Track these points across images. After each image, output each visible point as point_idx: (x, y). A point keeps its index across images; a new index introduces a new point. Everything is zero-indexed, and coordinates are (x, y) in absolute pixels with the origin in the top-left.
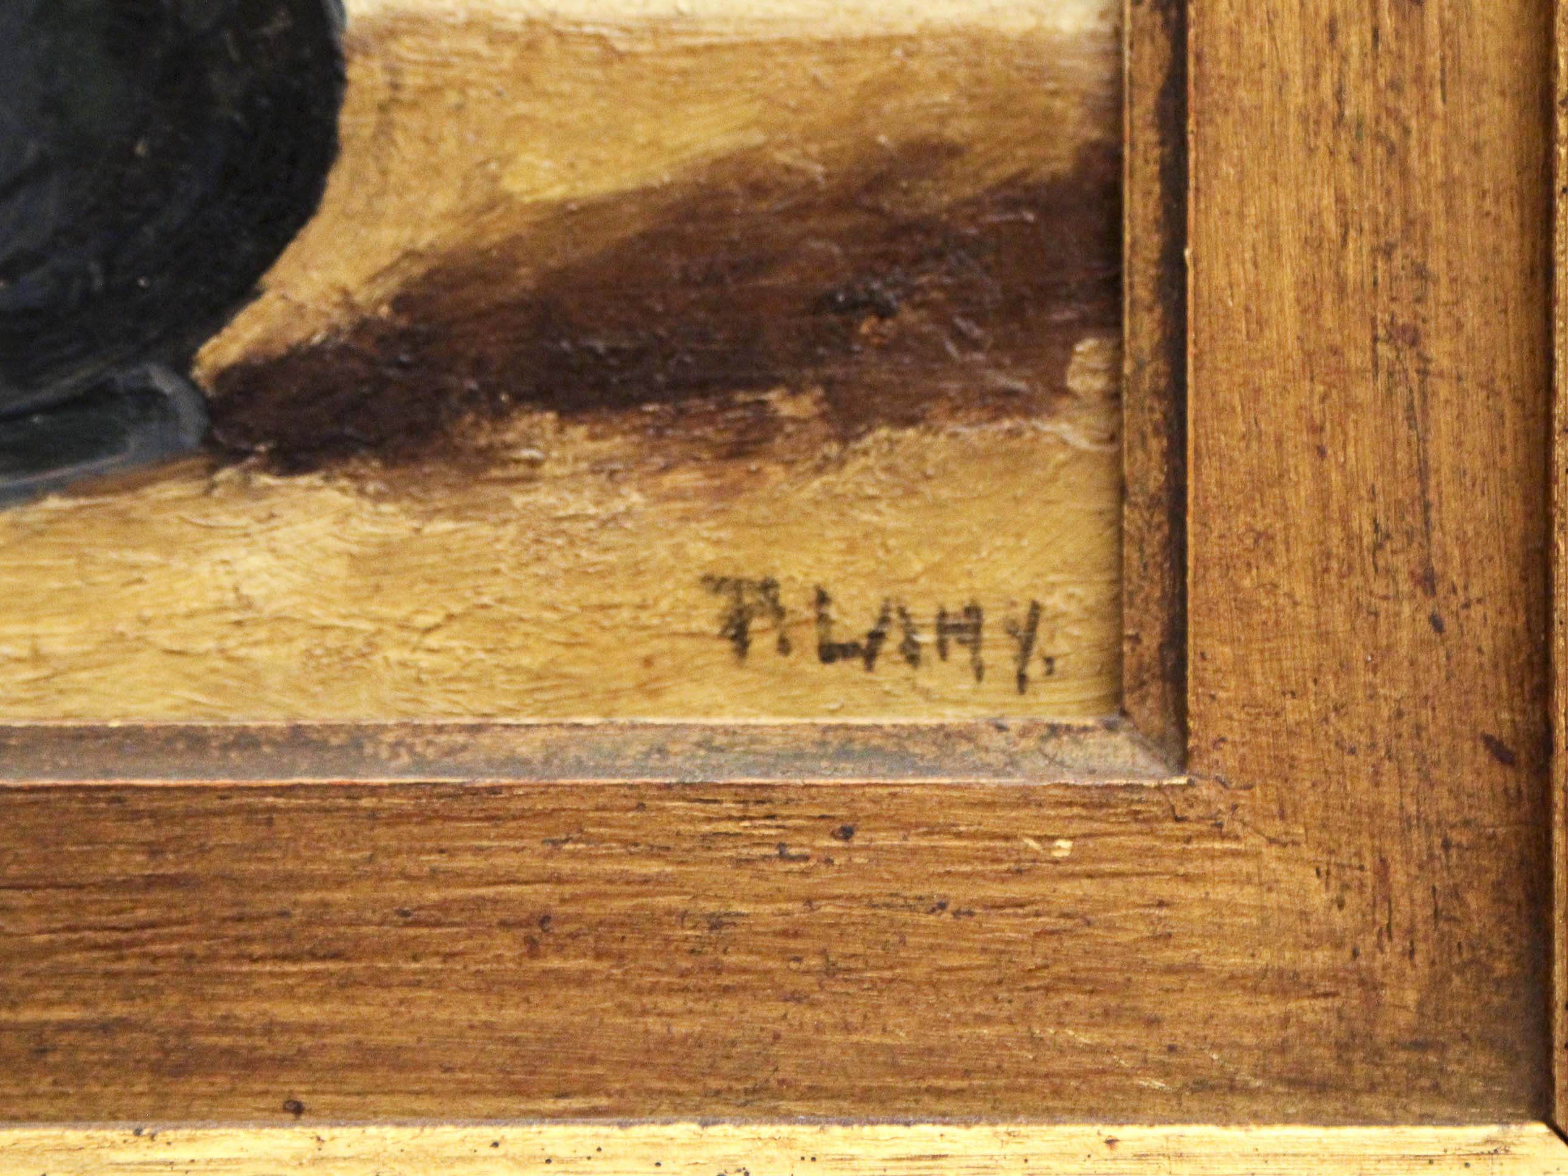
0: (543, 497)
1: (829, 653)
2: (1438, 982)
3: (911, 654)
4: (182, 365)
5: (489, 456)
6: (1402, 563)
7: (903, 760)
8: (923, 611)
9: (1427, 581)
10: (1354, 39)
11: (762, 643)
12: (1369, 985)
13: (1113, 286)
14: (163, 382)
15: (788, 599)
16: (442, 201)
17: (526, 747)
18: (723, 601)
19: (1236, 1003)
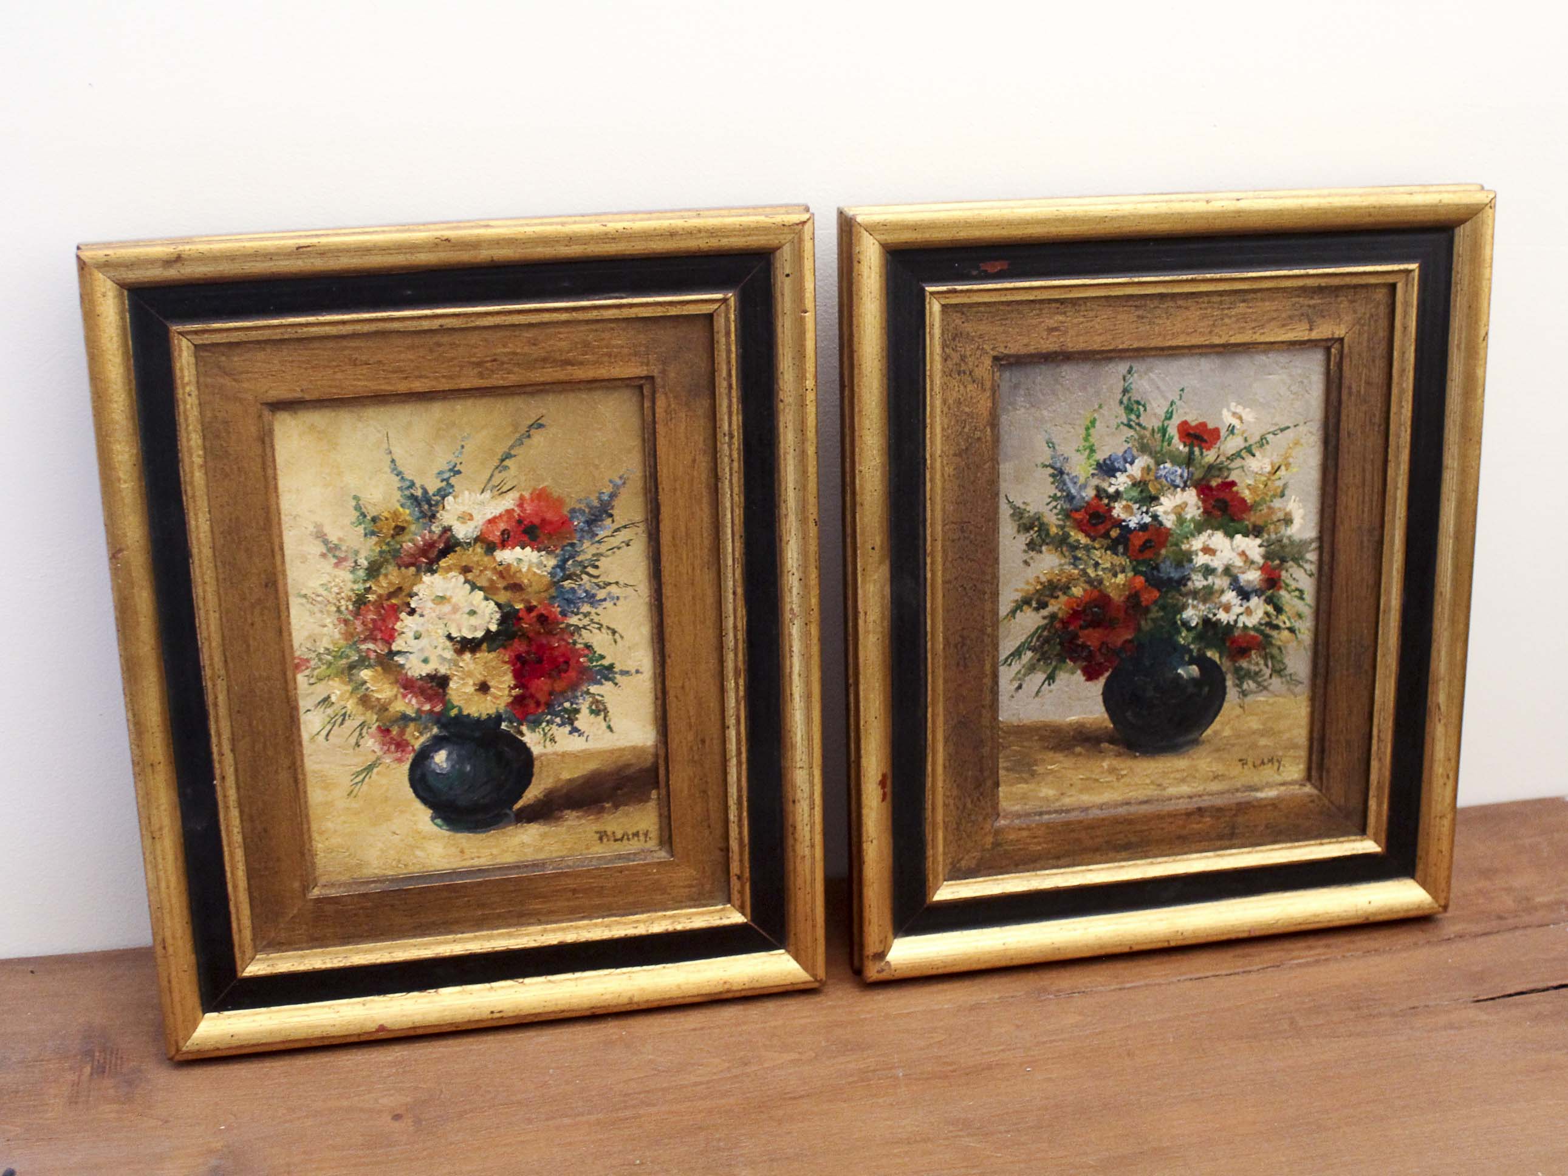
0: (569, 823)
1: (616, 840)
2: (713, 884)
3: (628, 839)
4: (511, 808)
5: (561, 817)
6: (705, 824)
7: (629, 860)
8: (630, 833)
9: (709, 827)
10: (695, 748)
11: (605, 840)
12: (703, 885)
13: (658, 782)
14: (508, 811)
15: (609, 833)
16: (551, 780)
17: (570, 863)
18: (598, 835)
19: (683, 890)
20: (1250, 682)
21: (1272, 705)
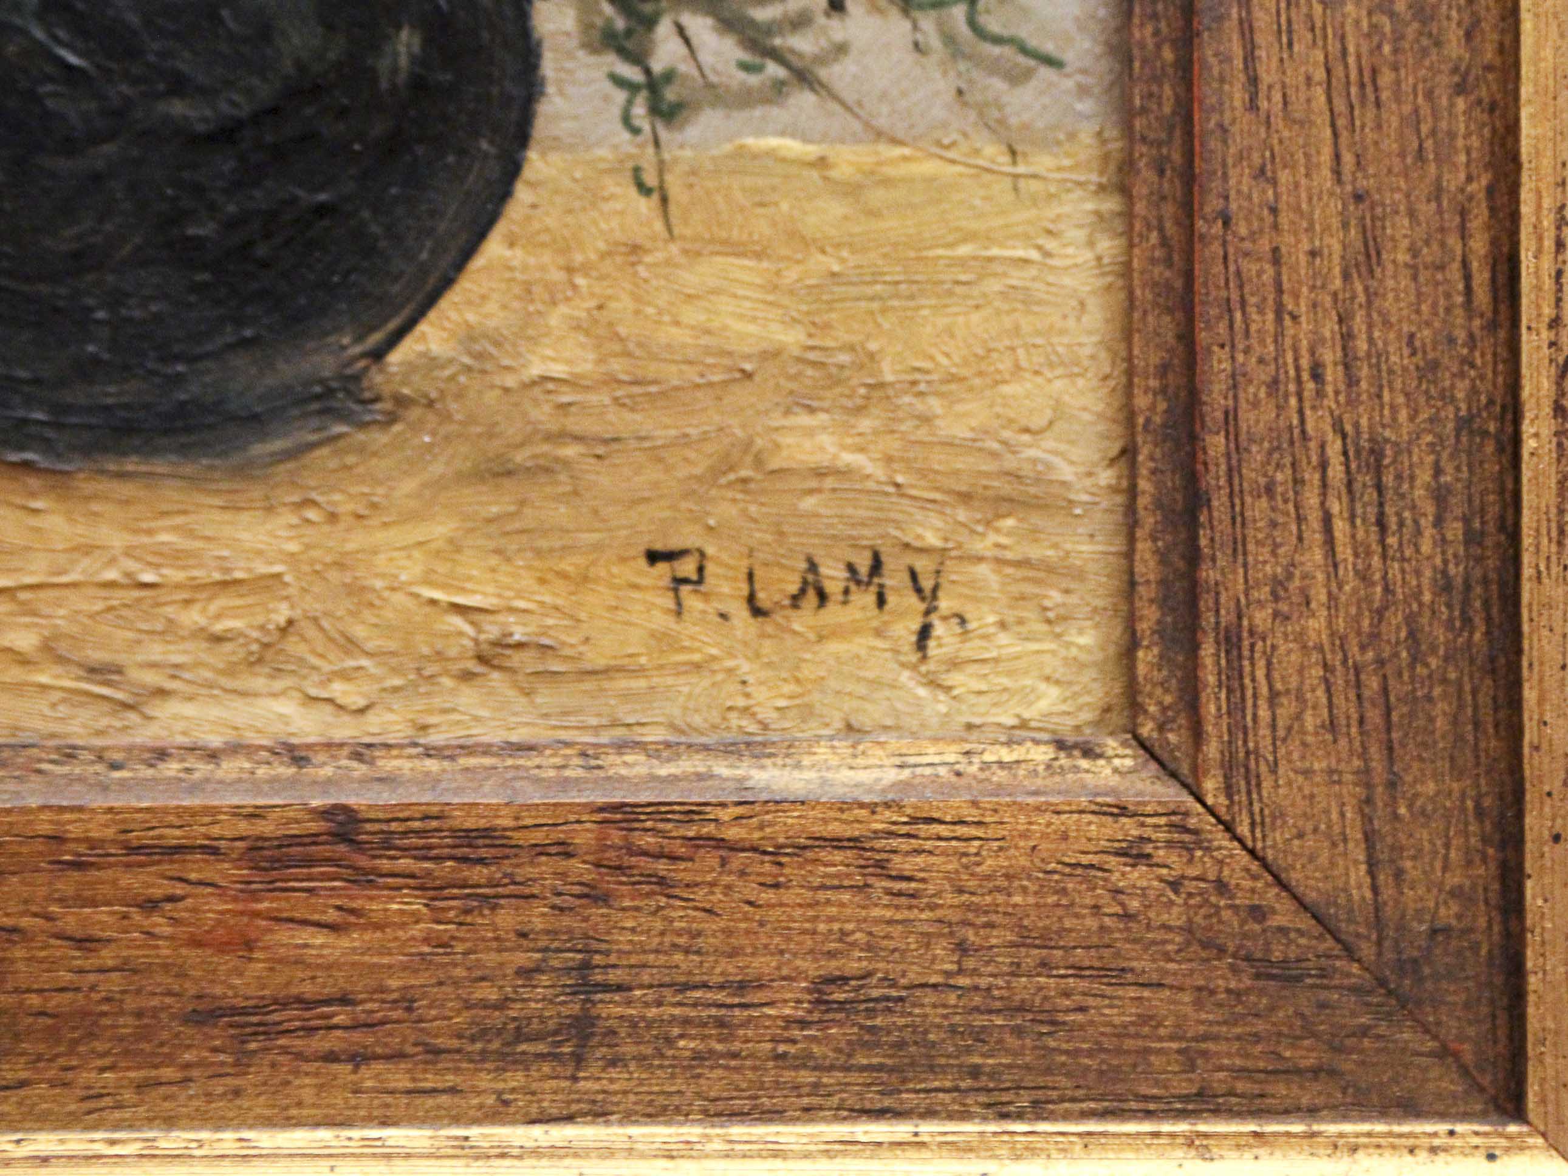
20: (699, 26)
21: (851, 190)
